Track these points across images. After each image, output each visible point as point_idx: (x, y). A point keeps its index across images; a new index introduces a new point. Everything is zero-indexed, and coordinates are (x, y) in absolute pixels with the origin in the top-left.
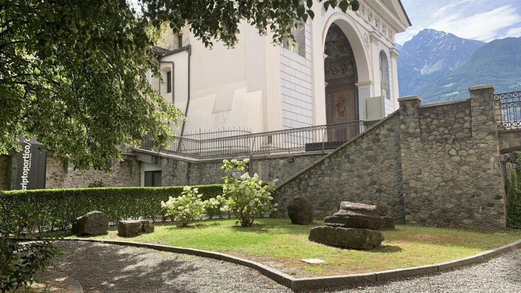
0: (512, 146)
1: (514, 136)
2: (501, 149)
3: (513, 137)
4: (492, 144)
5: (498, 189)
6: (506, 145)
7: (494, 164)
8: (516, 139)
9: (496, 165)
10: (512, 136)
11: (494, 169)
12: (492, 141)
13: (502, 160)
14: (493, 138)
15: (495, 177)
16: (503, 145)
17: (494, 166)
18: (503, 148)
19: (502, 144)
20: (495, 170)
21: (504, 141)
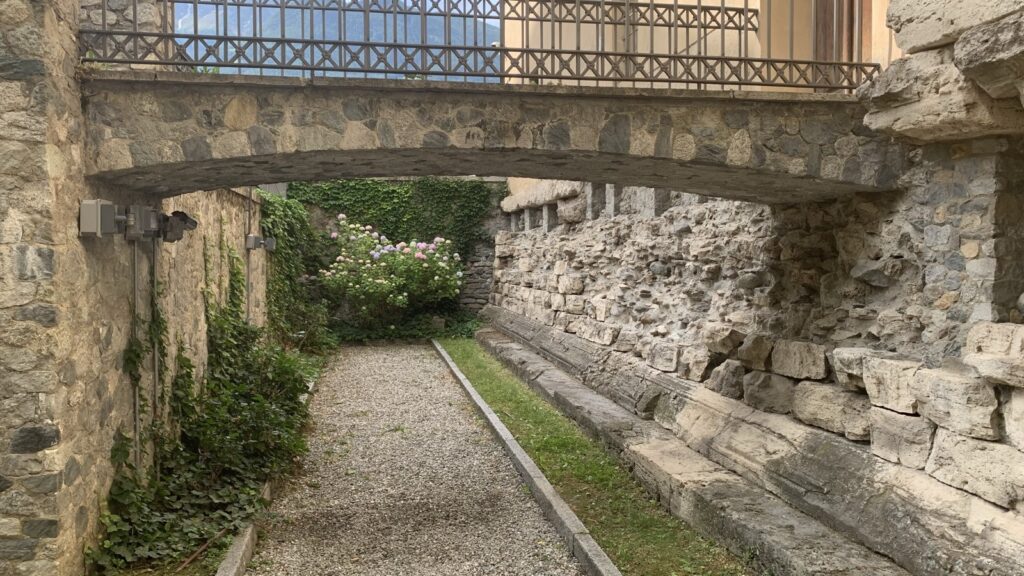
0: (143, 162)
1: (155, 107)
2: (95, 171)
3: (153, 116)
4: (19, 134)
5: (33, 395)
6: (119, 155)
7: (23, 251)
8: (164, 126)
9: (31, 255)
10: (147, 107)
11: (22, 277)
12: (20, 117)
13: (85, 229)
14: (22, 101)
15: (21, 325)
16: (103, 148)
17: (22, 264)
18: (104, 165)
19: (95, 141)
20: (27, 288)
21: (108, 131)
